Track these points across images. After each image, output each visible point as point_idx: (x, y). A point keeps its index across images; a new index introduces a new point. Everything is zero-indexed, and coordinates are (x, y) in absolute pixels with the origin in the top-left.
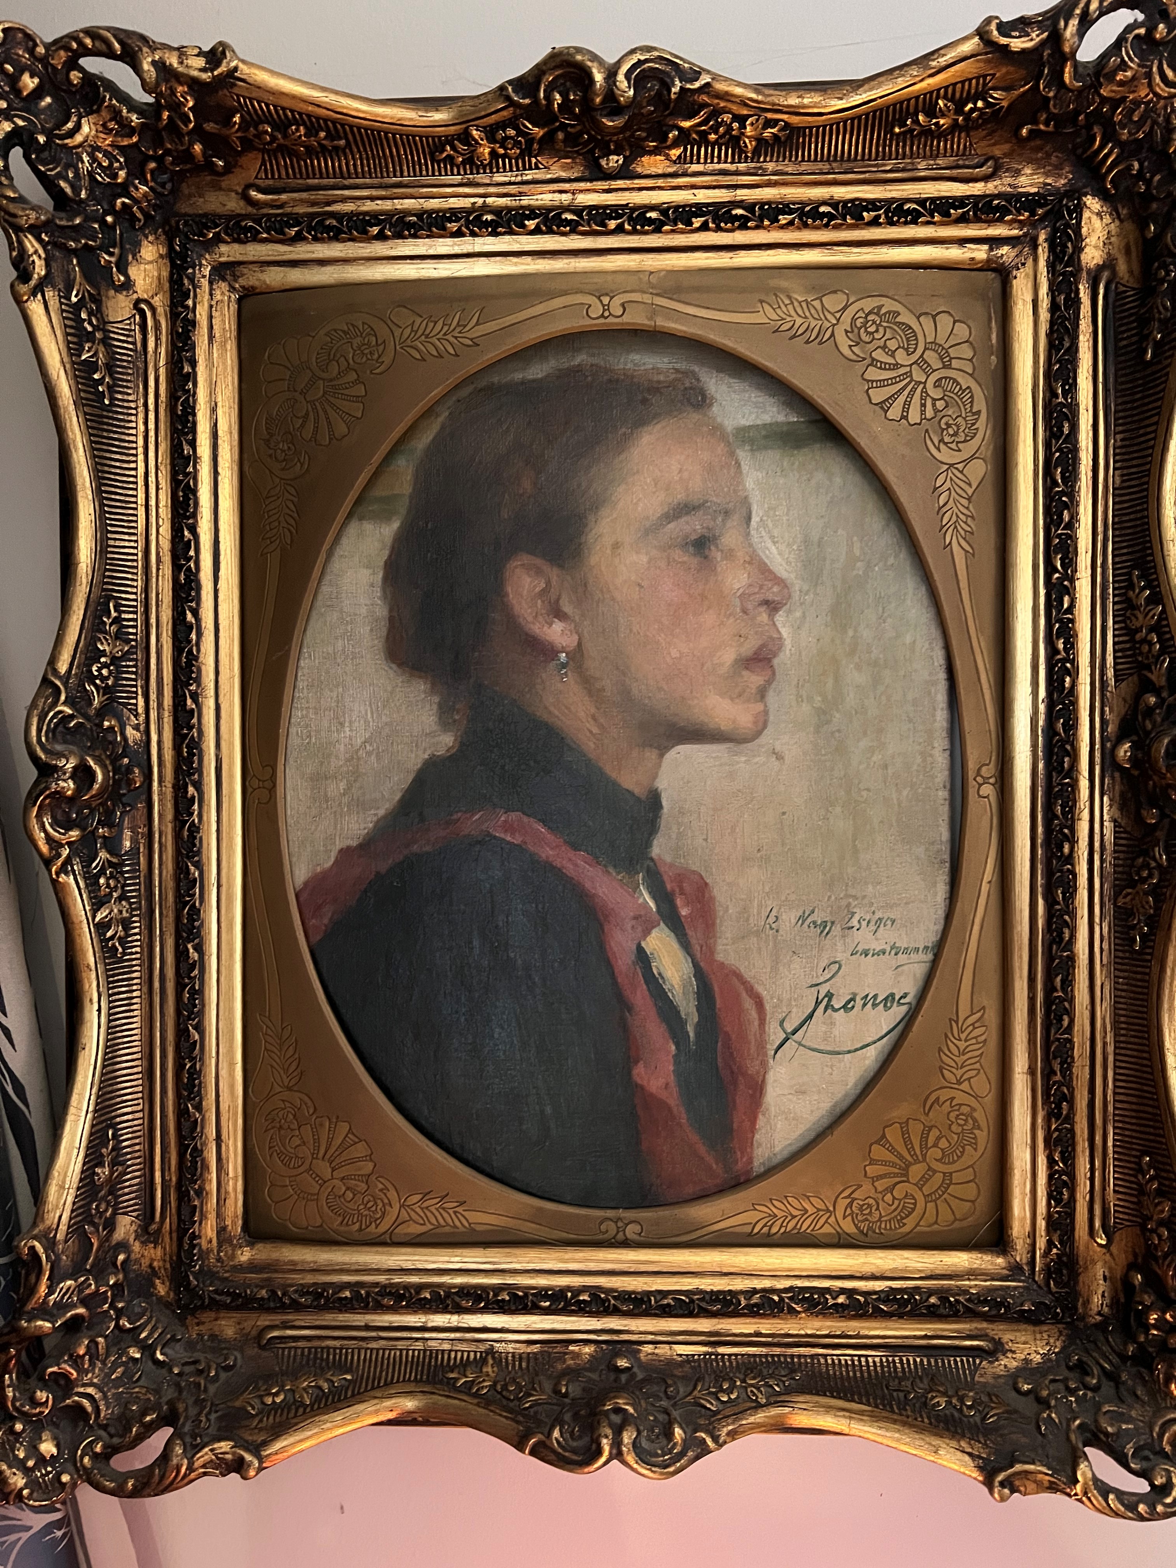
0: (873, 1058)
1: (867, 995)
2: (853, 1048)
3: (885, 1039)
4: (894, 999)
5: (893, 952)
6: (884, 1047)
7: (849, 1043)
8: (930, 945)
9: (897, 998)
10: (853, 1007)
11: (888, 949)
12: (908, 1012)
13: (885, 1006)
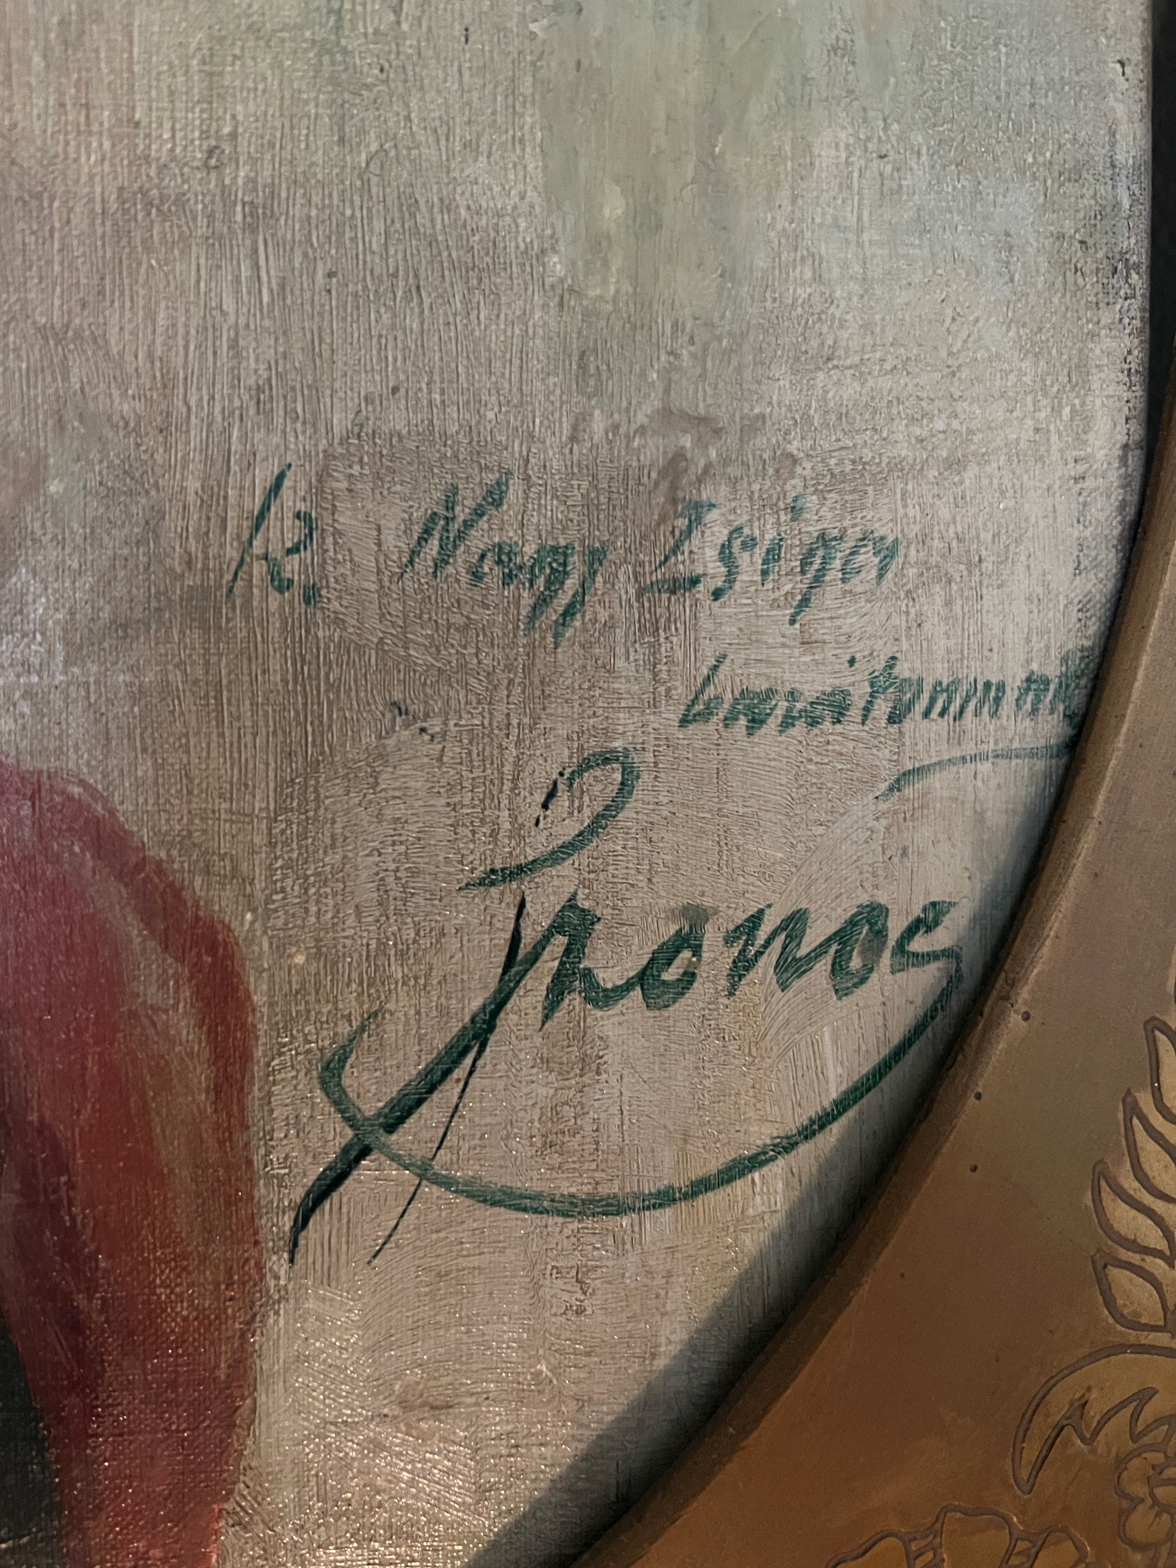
0: (775, 1222)
1: (756, 920)
2: (681, 1182)
3: (836, 1129)
4: (880, 934)
5: (882, 708)
6: (826, 1167)
7: (667, 1156)
8: (1053, 670)
9: (895, 927)
10: (689, 978)
11: (860, 693)
12: (945, 995)
13: (838, 968)
